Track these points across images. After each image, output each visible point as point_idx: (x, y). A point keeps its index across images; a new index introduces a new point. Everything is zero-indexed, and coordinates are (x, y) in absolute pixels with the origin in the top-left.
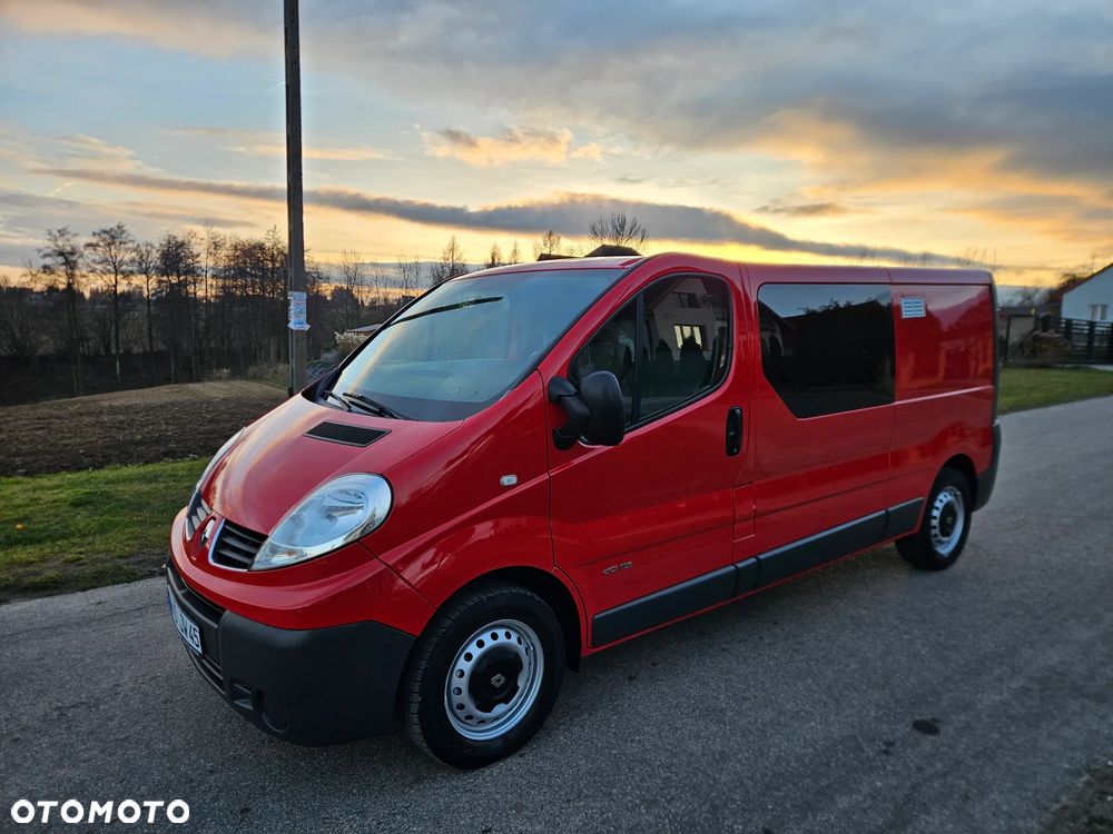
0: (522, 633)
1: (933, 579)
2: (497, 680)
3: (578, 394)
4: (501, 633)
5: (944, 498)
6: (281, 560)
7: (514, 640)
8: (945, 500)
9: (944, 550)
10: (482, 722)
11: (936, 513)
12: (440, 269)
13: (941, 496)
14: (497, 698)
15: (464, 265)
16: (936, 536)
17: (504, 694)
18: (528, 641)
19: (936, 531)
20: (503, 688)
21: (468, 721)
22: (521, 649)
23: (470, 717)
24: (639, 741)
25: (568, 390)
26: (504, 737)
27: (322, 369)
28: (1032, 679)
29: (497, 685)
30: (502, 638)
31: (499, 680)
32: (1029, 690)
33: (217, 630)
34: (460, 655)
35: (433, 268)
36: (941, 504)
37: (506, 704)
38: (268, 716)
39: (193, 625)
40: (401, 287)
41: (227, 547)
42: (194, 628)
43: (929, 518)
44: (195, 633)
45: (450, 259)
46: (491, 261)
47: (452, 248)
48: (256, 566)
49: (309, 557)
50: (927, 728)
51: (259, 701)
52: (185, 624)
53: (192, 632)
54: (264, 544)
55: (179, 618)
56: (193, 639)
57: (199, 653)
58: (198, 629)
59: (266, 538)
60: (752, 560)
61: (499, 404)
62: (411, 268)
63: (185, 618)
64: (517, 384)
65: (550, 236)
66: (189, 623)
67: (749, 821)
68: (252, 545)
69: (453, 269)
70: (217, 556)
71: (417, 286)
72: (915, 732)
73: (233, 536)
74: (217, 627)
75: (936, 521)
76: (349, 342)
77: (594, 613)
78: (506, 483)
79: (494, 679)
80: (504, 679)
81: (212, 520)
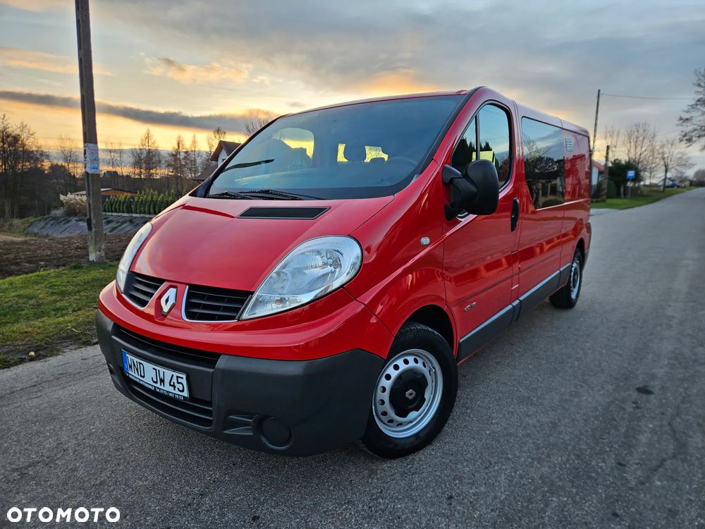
0: (425, 358)
2: (410, 394)
4: (411, 359)
7: (420, 365)
8: (575, 267)
10: (400, 424)
11: (572, 274)
12: (139, 152)
13: (574, 265)
14: (410, 407)
15: (157, 150)
17: (414, 405)
18: (430, 364)
19: (572, 285)
20: (414, 399)
21: (390, 424)
22: (426, 371)
23: (391, 421)
26: (417, 435)
27: (52, 222)
28: (670, 359)
29: (410, 398)
30: (412, 364)
32: (673, 364)
33: (212, 373)
34: (382, 376)
35: (133, 152)
36: (573, 269)
37: (417, 411)
38: (266, 437)
39: (176, 374)
40: (108, 163)
41: (198, 306)
42: (178, 377)
43: (570, 276)
44: (180, 380)
45: (147, 144)
46: (177, 147)
47: (148, 137)
48: (245, 316)
49: (301, 303)
50: (644, 390)
51: (259, 426)
52: (162, 376)
53: (174, 380)
54: (251, 298)
55: (148, 373)
56: (174, 387)
57: (184, 397)
58: (184, 376)
59: (252, 293)
60: (517, 302)
61: (414, 184)
62: (115, 151)
63: (162, 370)
64: (421, 169)
65: (218, 131)
66: (168, 373)
67: (604, 459)
68: (230, 301)
69: (149, 151)
70: (189, 315)
71: (120, 164)
72: (641, 394)
73: (202, 297)
74: (211, 370)
75: (572, 278)
76: (73, 201)
77: (460, 338)
78: (424, 244)
79: (407, 393)
80: (414, 393)
81: (171, 289)
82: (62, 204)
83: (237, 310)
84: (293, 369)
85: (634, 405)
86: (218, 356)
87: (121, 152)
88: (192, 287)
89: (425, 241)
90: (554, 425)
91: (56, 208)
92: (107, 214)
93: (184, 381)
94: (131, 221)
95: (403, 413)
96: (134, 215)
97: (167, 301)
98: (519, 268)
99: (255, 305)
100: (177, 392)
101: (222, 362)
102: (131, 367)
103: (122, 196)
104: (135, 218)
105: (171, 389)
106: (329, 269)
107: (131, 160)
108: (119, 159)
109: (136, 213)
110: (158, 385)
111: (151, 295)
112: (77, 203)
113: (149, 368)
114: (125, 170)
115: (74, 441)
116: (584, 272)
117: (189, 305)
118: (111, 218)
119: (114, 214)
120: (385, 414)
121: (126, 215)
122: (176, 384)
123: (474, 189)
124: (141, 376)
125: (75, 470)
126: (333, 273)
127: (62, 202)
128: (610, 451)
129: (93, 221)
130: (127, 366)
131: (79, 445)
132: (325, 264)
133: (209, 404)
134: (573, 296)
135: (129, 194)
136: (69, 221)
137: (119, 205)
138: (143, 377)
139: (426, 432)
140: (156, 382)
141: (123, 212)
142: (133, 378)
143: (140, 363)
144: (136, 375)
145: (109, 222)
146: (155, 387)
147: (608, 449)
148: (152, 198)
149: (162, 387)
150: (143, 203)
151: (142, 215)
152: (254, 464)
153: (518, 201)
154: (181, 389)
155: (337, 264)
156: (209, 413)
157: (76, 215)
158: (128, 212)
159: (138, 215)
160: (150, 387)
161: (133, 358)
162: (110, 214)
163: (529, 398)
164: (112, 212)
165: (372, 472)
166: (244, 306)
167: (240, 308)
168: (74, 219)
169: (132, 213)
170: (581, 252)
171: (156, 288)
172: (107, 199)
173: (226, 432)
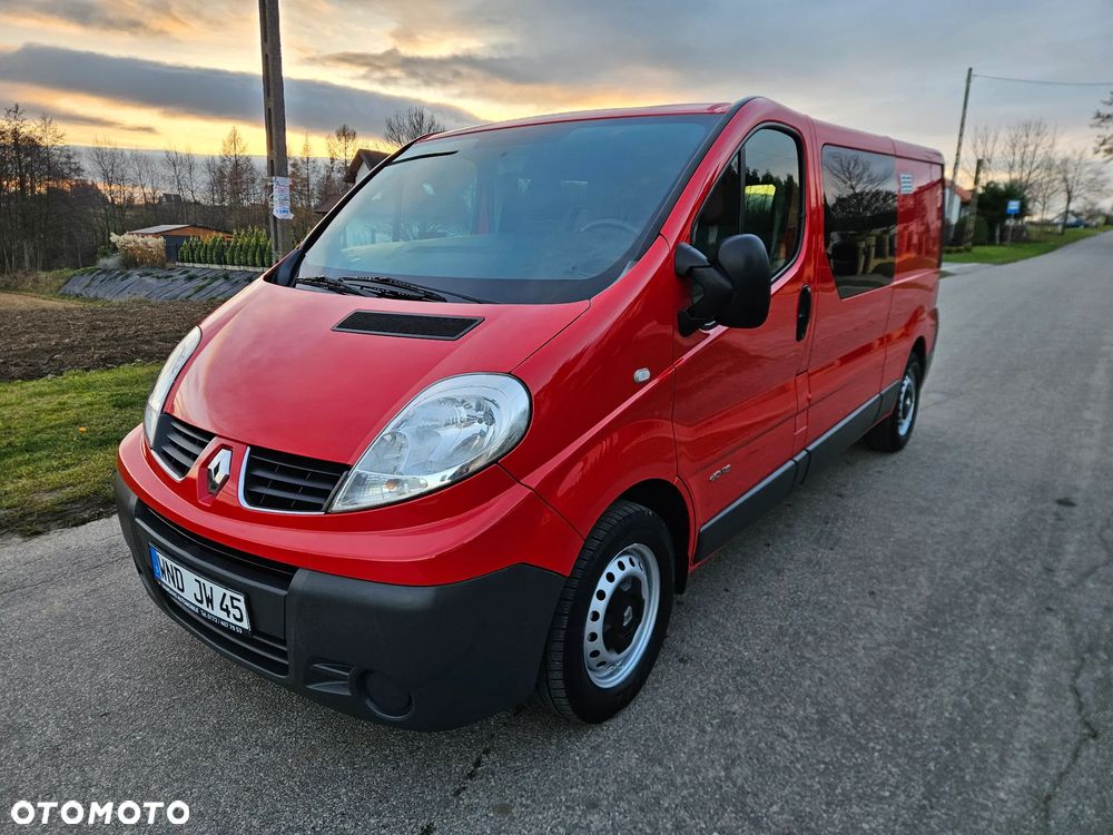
5: (907, 381)
6: (376, 495)
8: (907, 384)
11: (902, 397)
16: (900, 418)
19: (900, 414)
22: (645, 577)
25: (701, 261)
27: (103, 276)
31: (629, 616)
33: (284, 597)
35: (209, 164)
36: (904, 389)
38: (372, 700)
39: (229, 593)
41: (264, 482)
42: (232, 598)
43: (899, 401)
44: (236, 603)
45: (232, 152)
47: (234, 140)
48: (338, 506)
49: (428, 488)
51: (361, 682)
52: (209, 593)
53: (227, 602)
54: (347, 477)
55: (189, 587)
56: (228, 613)
57: (243, 629)
58: (242, 598)
59: (349, 468)
60: (804, 453)
61: (624, 279)
63: (208, 584)
64: (639, 253)
65: (342, 132)
66: (218, 591)
68: (315, 478)
69: (237, 163)
70: (252, 497)
73: (270, 468)
74: (283, 593)
75: (901, 405)
76: (132, 245)
77: (704, 522)
78: (641, 379)
81: (223, 450)
82: (115, 249)
83: (325, 494)
84: (413, 597)
86: (294, 570)
88: (255, 450)
89: (642, 375)
91: (105, 255)
92: (186, 264)
93: (242, 605)
94: (226, 277)
96: (230, 267)
97: (217, 469)
98: (809, 400)
99: (352, 489)
100: (232, 620)
101: (301, 579)
102: (163, 572)
103: (208, 238)
104: (232, 271)
105: (223, 615)
106: (477, 427)
109: (233, 264)
110: (204, 606)
111: (194, 457)
112: (138, 248)
113: (189, 578)
116: (922, 391)
117: (250, 480)
118: (192, 273)
119: (197, 265)
121: (216, 267)
122: (230, 609)
123: (726, 284)
124: (179, 588)
126: (483, 434)
127: (114, 244)
130: (158, 570)
132: (470, 420)
133: (283, 642)
134: (903, 431)
135: (221, 235)
136: (127, 277)
137: (206, 253)
138: (182, 590)
140: (201, 602)
141: (213, 263)
142: (168, 590)
143: (177, 570)
144: (172, 586)
145: (191, 278)
146: (200, 609)
148: (258, 240)
149: (209, 610)
150: (244, 249)
151: (242, 268)
153: (810, 289)
154: (239, 617)
155: (490, 419)
156: (283, 654)
157: (136, 266)
158: (220, 263)
159: (236, 268)
160: (193, 608)
161: (165, 559)
162: (191, 265)
164: (194, 262)
166: (337, 486)
167: (330, 492)
168: (135, 275)
169: (226, 263)
170: (919, 359)
171: (203, 445)
172: (185, 242)
173: (310, 687)
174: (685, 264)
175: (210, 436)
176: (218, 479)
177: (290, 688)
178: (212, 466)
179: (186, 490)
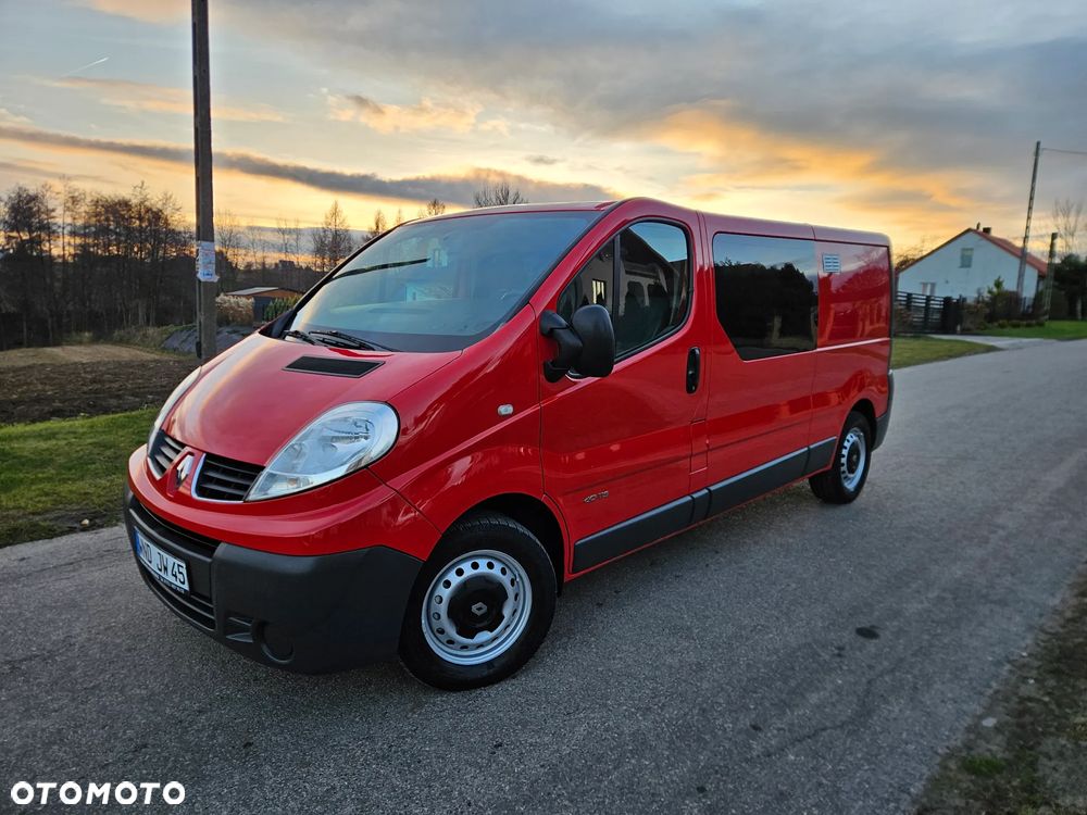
1: (841, 512)
3: (570, 327)
4: (482, 562)
5: (851, 438)
6: (280, 489)
7: (496, 571)
8: (851, 440)
9: (850, 486)
10: (465, 647)
11: (845, 452)
12: (322, 234)
13: (848, 437)
14: (478, 626)
15: (347, 231)
16: (844, 472)
17: (486, 623)
18: (514, 571)
19: (844, 468)
20: (486, 616)
21: (450, 645)
22: (506, 580)
23: (451, 642)
24: (621, 658)
25: (561, 324)
26: (489, 664)
28: (944, 590)
30: (483, 569)
31: (479, 609)
32: (944, 599)
33: (210, 564)
34: (438, 581)
35: (314, 233)
36: (848, 444)
37: (491, 631)
38: (268, 647)
39: (177, 562)
40: (280, 251)
41: (211, 480)
42: (179, 565)
43: (841, 455)
44: (181, 569)
45: (333, 224)
46: (374, 228)
47: (335, 213)
48: (252, 497)
49: (314, 485)
50: (868, 633)
51: (260, 630)
52: (165, 563)
53: (176, 569)
54: (261, 474)
55: (155, 558)
56: (177, 578)
57: (184, 590)
58: (184, 565)
59: (263, 468)
60: (704, 492)
62: (290, 231)
63: (165, 555)
64: (510, 316)
65: (435, 204)
66: (171, 560)
67: (737, 719)
68: (242, 476)
69: (336, 234)
70: (201, 491)
71: (297, 250)
72: (859, 637)
73: (215, 469)
74: (209, 560)
75: (844, 459)
76: (226, 305)
77: (576, 539)
78: (503, 413)
79: (474, 608)
80: (485, 608)
81: (188, 456)
83: (246, 488)
85: (836, 652)
86: (218, 543)
87: (298, 232)
88: (210, 456)
89: (506, 409)
90: (700, 667)
93: (184, 571)
95: (469, 633)
97: (181, 471)
98: (707, 445)
100: (178, 583)
101: (222, 550)
102: (142, 549)
105: (174, 580)
107: (312, 246)
108: (294, 244)
110: (162, 574)
111: (171, 461)
112: (232, 308)
113: (155, 552)
114: (304, 259)
115: (85, 636)
117: (203, 478)
120: (442, 631)
122: (178, 574)
124: (149, 561)
125: (73, 668)
128: (754, 709)
129: (204, 346)
130: (139, 549)
131: (90, 640)
133: (210, 601)
136: (219, 333)
138: (151, 562)
139: (503, 660)
140: (161, 570)
142: (145, 564)
143: (148, 546)
146: (160, 576)
147: (752, 707)
149: (165, 576)
152: (280, 682)
153: (697, 351)
154: (182, 580)
156: (210, 611)
157: (228, 323)
160: (156, 575)
161: (142, 538)
163: (689, 628)
165: (420, 705)
166: (253, 483)
167: (248, 486)
168: (225, 331)
171: (178, 452)
172: (271, 304)
173: (229, 637)
174: (548, 325)
175: (183, 445)
176: (183, 476)
177: (217, 638)
178: (179, 468)
179: (160, 486)
